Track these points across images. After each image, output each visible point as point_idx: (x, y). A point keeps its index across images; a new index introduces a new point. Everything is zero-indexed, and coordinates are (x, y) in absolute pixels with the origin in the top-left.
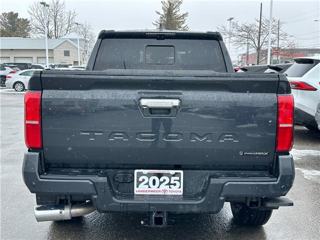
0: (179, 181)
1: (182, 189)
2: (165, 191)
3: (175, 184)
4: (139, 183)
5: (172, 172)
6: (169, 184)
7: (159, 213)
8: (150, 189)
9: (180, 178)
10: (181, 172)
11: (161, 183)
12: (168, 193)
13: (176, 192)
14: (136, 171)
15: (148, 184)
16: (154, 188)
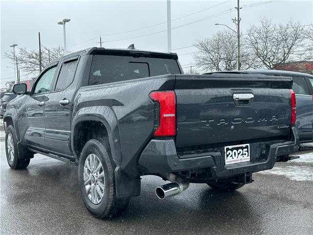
0: (248, 151)
1: (249, 157)
2: (241, 159)
3: (245, 154)
4: (227, 156)
5: (244, 145)
6: (242, 154)
7: (247, 173)
8: (233, 160)
9: (248, 150)
10: (248, 145)
11: (239, 154)
12: (243, 161)
13: (246, 159)
14: (226, 147)
15: (232, 156)
16: (235, 158)
